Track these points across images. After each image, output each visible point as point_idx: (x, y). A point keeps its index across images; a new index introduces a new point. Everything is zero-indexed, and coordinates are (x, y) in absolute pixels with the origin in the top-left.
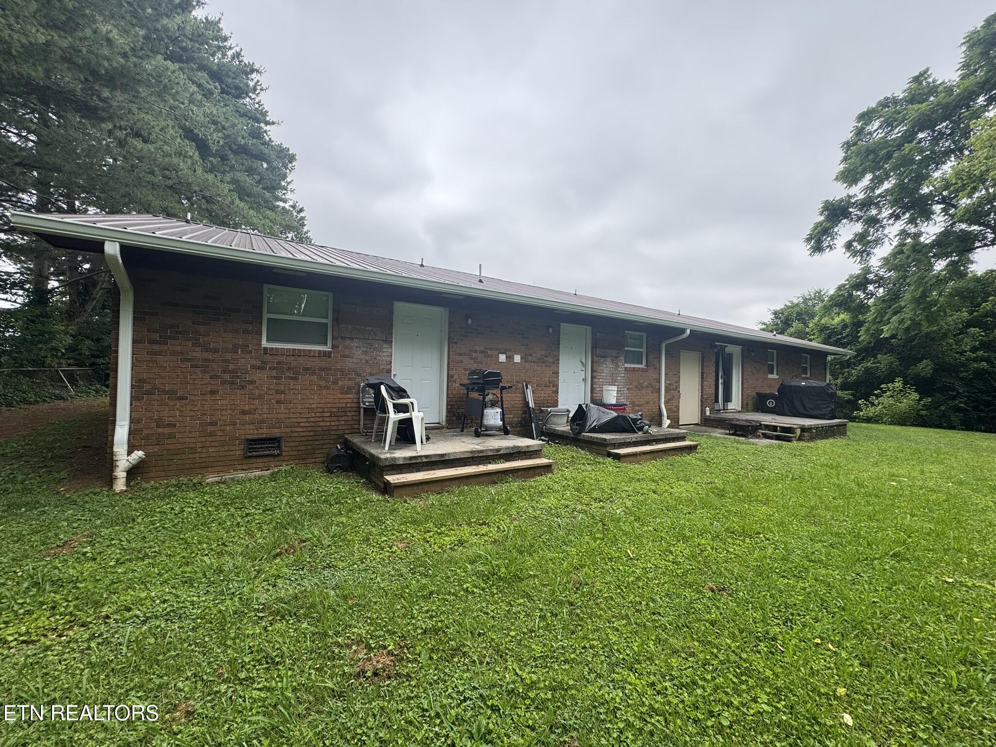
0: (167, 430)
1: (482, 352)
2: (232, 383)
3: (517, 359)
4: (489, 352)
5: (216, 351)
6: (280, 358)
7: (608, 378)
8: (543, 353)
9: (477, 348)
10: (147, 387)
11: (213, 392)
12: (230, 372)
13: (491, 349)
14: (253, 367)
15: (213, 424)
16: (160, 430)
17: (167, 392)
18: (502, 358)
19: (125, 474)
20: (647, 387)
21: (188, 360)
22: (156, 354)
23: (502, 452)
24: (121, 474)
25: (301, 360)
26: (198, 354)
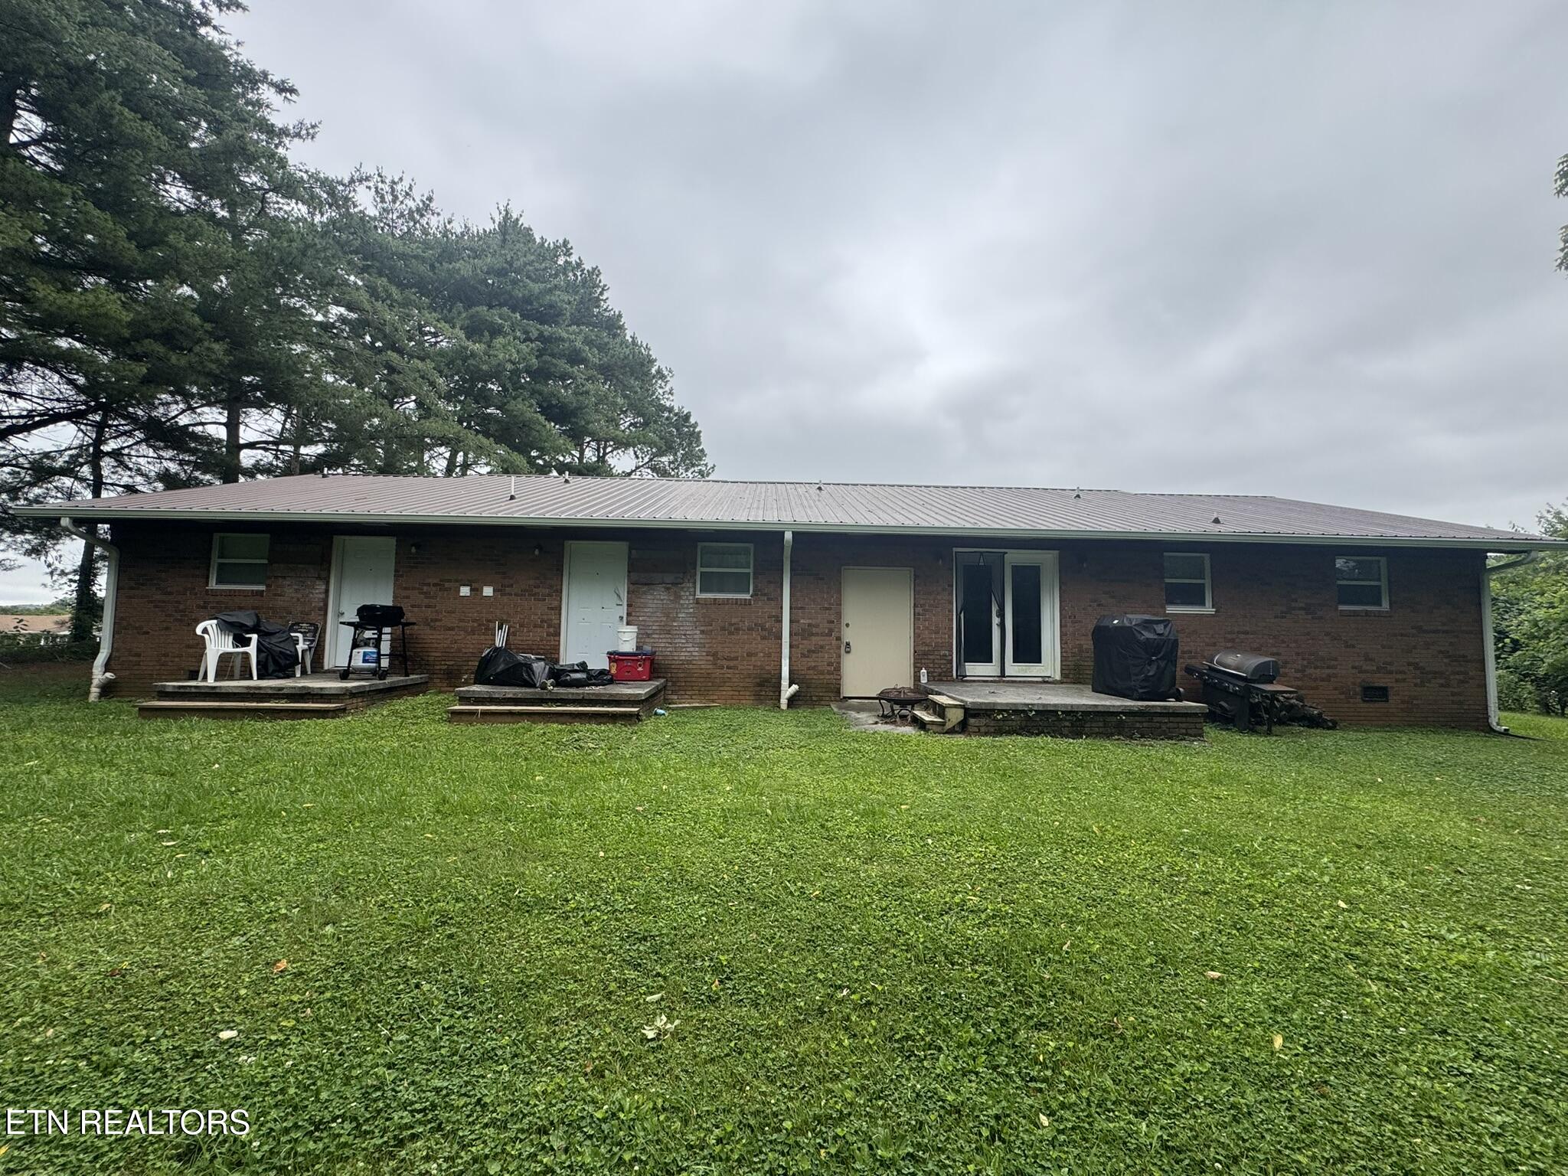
0: (135, 659)
1: (435, 585)
2: (181, 621)
3: (488, 591)
4: (447, 585)
5: (171, 593)
6: (219, 598)
7: (658, 614)
8: (532, 582)
9: (428, 581)
10: (124, 623)
11: (167, 628)
12: (180, 611)
13: (449, 581)
14: (198, 606)
15: (166, 655)
16: (131, 658)
17: (136, 628)
18: (465, 591)
19: (98, 690)
20: (750, 629)
21: (151, 602)
22: (130, 597)
23: (285, 691)
24: (95, 691)
25: (236, 599)
26: (158, 597)
